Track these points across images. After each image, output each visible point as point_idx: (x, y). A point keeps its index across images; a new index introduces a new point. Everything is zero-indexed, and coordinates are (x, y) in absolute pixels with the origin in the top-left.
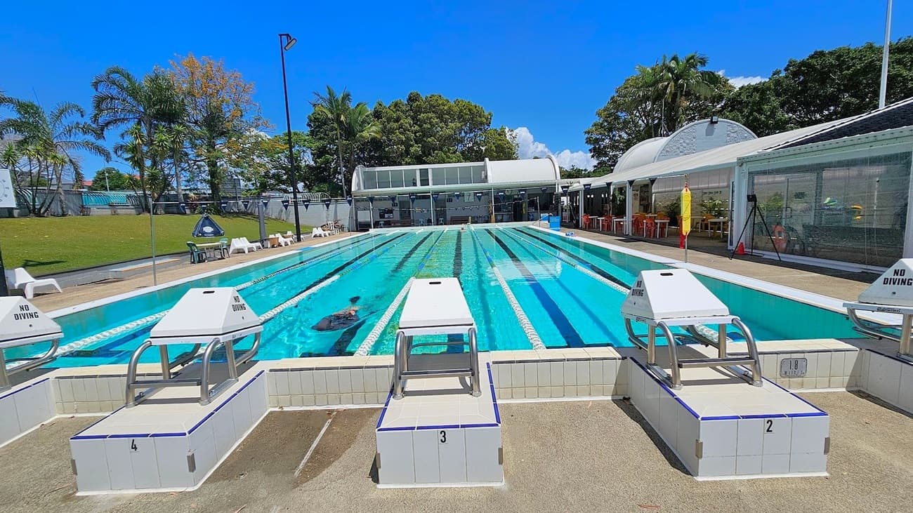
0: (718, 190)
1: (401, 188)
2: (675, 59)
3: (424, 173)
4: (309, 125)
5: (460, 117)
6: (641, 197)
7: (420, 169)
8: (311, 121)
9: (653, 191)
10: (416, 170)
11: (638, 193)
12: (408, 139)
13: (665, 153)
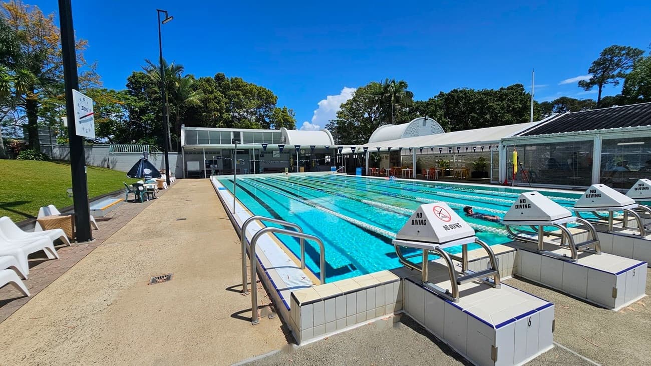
0: (446, 155)
1: (208, 145)
2: (393, 82)
3: (237, 135)
4: (128, 86)
5: (259, 96)
6: (391, 158)
7: (234, 132)
8: (131, 83)
9: (401, 154)
10: (230, 132)
11: (389, 155)
12: (222, 108)
13: (407, 134)
